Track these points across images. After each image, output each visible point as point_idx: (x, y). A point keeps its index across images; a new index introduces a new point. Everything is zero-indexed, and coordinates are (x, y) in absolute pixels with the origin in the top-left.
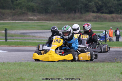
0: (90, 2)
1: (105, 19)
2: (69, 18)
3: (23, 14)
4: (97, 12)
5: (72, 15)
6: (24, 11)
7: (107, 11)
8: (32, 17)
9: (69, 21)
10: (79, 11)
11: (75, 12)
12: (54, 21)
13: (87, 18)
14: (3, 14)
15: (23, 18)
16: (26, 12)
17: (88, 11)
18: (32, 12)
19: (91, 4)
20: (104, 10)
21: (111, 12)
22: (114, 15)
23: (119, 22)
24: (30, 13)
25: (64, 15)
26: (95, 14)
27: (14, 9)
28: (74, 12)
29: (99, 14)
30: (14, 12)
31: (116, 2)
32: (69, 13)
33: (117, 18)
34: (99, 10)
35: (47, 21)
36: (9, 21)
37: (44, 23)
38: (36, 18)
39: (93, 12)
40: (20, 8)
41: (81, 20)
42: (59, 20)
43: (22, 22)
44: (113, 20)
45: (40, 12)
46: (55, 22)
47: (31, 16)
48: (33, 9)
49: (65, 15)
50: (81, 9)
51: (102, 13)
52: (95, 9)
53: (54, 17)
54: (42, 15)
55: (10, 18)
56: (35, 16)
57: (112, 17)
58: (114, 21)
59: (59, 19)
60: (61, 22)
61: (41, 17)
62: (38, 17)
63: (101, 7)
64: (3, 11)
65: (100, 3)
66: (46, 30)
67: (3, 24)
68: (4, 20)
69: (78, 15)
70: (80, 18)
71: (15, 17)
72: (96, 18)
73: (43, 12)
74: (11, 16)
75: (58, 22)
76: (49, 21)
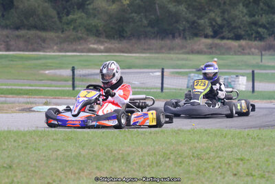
0: (200, 17)
1: (228, 50)
2: (161, 48)
3: (79, 40)
4: (213, 37)
5: (168, 42)
6: (81, 35)
7: (231, 35)
8: (95, 46)
9: (163, 53)
10: (180, 35)
11: (174, 37)
12: (136, 53)
13: (196, 47)
14: (44, 40)
15: (79, 47)
16: (85, 36)
17: (196, 35)
18: (96, 36)
19: (202, 21)
20: (226, 34)
21: (238, 37)
22: (243, 42)
23: (253, 54)
24: (92, 39)
25: (153, 41)
26: (209, 41)
27: (63, 31)
28: (171, 36)
29: (217, 41)
30: (62, 36)
31: (247, 19)
32: (162, 39)
33: (250, 48)
34: (217, 33)
35: (123, 52)
36: (54, 52)
38: (102, 47)
39: (206, 36)
40: (74, 29)
41: (184, 50)
42: (144, 51)
43: (78, 54)
44: (242, 51)
45: (110, 36)
46: (137, 55)
47: (94, 44)
48: (97, 31)
49: (156, 43)
50: (184, 30)
51: (223, 38)
52: (209, 31)
53: (136, 46)
54: (113, 41)
55: (55, 48)
56: (102, 43)
57: (240, 46)
58: (244, 54)
59: (145, 49)
60: (148, 55)
61: (113, 46)
62: (106, 45)
63: (221, 27)
64: (44, 34)
65: (219, 20)
66: (124, 69)
67: (45, 58)
68: (44, 52)
69: (178, 41)
70: (183, 47)
71: (65, 46)
72: (211, 47)
73: (116, 37)
74: (57, 44)
75: (144, 55)
76: (126, 53)
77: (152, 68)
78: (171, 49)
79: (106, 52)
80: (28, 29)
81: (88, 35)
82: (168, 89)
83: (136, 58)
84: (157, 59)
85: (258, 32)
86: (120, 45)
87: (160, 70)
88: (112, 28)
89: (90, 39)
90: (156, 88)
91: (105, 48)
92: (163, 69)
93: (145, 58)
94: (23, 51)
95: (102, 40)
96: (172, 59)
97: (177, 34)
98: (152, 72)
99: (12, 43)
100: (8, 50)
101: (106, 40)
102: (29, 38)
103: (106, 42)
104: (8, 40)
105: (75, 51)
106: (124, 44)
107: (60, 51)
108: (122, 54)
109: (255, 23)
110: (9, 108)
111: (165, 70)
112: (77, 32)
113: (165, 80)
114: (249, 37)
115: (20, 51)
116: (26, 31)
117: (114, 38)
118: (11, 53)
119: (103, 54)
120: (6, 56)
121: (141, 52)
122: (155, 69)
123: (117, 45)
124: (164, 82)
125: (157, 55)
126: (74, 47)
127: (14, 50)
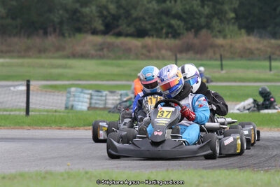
0: (85, 4)
1: (127, 53)
2: (28, 49)
4: (105, 33)
5: (37, 41)
7: (131, 30)
9: (30, 57)
11: (46, 33)
13: (79, 49)
17: (79, 30)
19: (86, 10)
21: (141, 34)
22: (148, 41)
23: (164, 58)
25: (15, 40)
26: (98, 39)
28: (41, 32)
29: (110, 39)
31: (154, 6)
32: (29, 35)
33: (159, 48)
34: (110, 27)
39: (94, 32)
41: (60, 53)
42: (1, 54)
44: (147, 53)
49: (19, 42)
50: (61, 23)
51: (119, 35)
52: (99, 25)
57: (144, 47)
58: (150, 58)
59: (2, 52)
63: (116, 18)
65: (112, 7)
69: (52, 39)
72: (101, 48)
77: (13, 81)
78: (42, 51)
82: (35, 110)
84: (22, 65)
85: (170, 26)
87: (25, 83)
90: (20, 110)
92: (28, 81)
93: (2, 65)
96: (42, 66)
97: (50, 29)
98: (14, 86)
109: (167, 13)
111: (32, 83)
113: (31, 97)
114: (157, 33)
122: (17, 80)
124: (31, 101)
125: (20, 61)
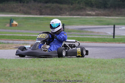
3: (81, 9)
6: (82, 6)
8: (90, 13)
12: (113, 16)
14: (61, 9)
15: (81, 13)
16: (84, 7)
18: (91, 7)
24: (88, 8)
25: (123, 10)
27: (72, 4)
30: (71, 6)
35: (106, 16)
36: (67, 16)
37: (102, 18)
38: (94, 13)
40: (78, 3)
42: (118, 15)
43: (80, 17)
45: (99, 7)
47: (89, 11)
48: (92, 4)
53: (113, 12)
54: (100, 10)
55: (67, 13)
56: (94, 11)
59: (118, 14)
61: (100, 12)
62: (96, 12)
64: (61, 6)
66: (105, 25)
68: (61, 16)
71: (73, 12)
73: (102, 7)
74: (69, 11)
75: (117, 18)
76: (108, 16)
79: (96, 16)
80: (53, 3)
81: (86, 6)
83: (112, 19)
86: (104, 12)
88: (100, 2)
89: (87, 9)
91: (96, 13)
93: (118, 19)
94: (50, 15)
95: (94, 9)
99: (43, 11)
100: (41, 14)
101: (96, 9)
102: (53, 8)
103: (97, 10)
104: (41, 9)
105: (78, 15)
106: (106, 11)
107: (70, 15)
108: (105, 17)
110: (9, 47)
112: (80, 4)
115: (47, 15)
116: (51, 4)
117: (101, 8)
118: (42, 16)
119: (94, 17)
120: (39, 18)
121: (116, 16)
123: (102, 12)
126: (78, 13)
127: (44, 15)
